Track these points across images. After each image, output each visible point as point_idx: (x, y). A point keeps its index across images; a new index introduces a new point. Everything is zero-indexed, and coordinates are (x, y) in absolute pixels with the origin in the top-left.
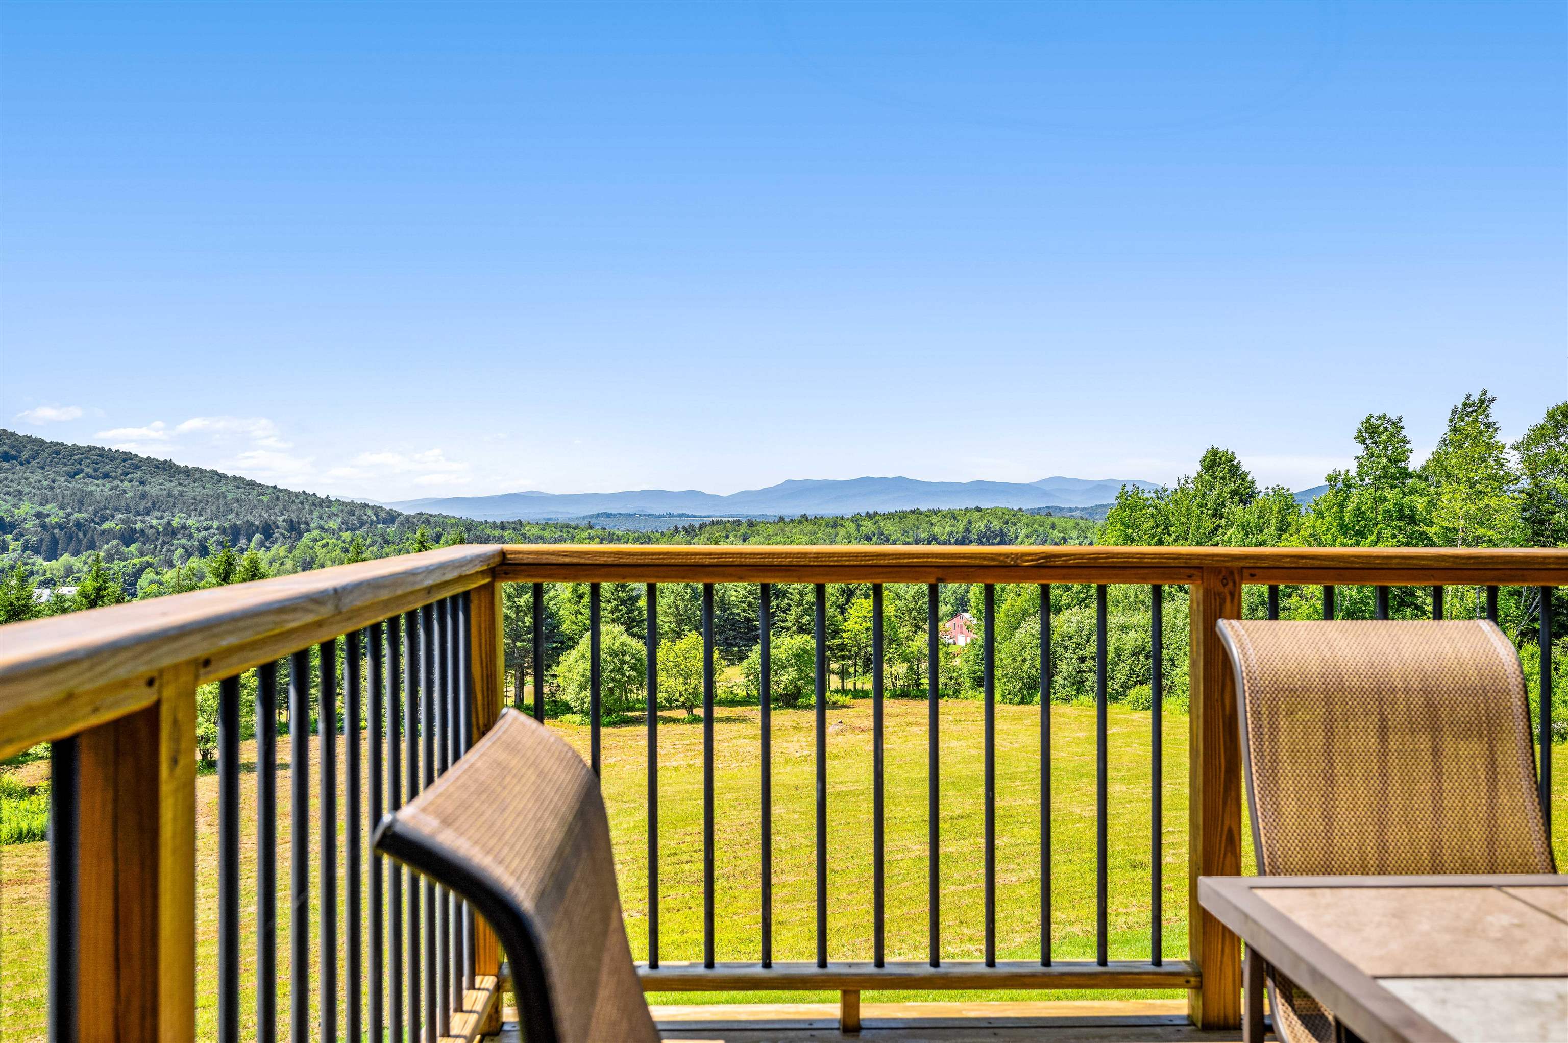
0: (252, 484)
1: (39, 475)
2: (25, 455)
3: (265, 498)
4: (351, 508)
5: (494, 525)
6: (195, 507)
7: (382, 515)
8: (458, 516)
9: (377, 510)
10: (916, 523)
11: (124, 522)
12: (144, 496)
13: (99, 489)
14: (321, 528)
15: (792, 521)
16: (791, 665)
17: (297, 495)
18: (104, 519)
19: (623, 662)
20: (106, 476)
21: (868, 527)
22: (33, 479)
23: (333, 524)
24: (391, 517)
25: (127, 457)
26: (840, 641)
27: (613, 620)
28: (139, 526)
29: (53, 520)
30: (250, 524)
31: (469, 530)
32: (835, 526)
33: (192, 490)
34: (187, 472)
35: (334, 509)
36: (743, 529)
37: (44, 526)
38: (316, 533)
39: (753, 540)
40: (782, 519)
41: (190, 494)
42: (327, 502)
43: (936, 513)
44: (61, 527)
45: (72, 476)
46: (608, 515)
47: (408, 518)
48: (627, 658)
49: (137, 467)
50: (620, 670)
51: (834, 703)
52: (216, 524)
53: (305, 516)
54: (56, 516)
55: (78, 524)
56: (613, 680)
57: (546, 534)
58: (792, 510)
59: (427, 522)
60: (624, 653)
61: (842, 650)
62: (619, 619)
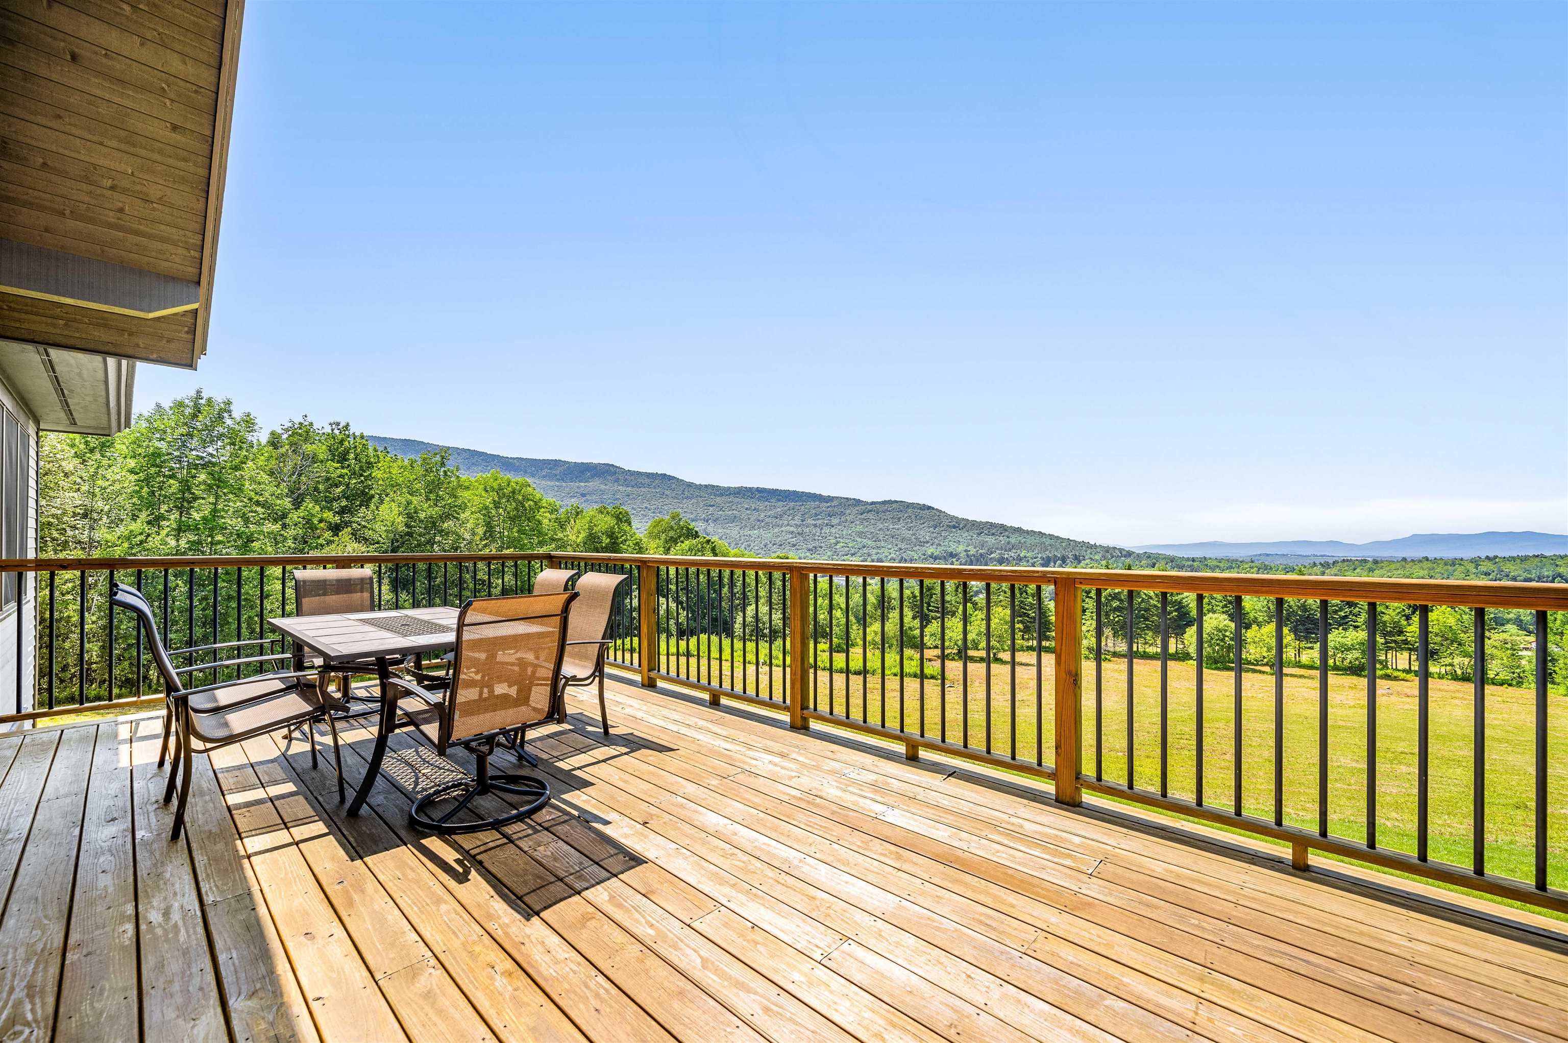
0: (1058, 538)
1: (966, 534)
2: (961, 526)
3: (1064, 544)
4: (1107, 549)
5: (1188, 559)
6: (1030, 548)
7: (1124, 553)
8: (1168, 554)
9: (1121, 550)
10: (1539, 564)
11: (1000, 554)
12: (1008, 543)
13: (991, 540)
14: (1091, 559)
15: (1413, 561)
16: (1356, 649)
17: (1079, 543)
18: (992, 553)
19: (1225, 636)
20: (993, 534)
21: (1486, 566)
22: (964, 535)
23: (1097, 557)
24: (1129, 554)
25: (1002, 526)
26: (1404, 638)
27: (1223, 612)
28: (1006, 556)
29: (971, 553)
30: (1056, 556)
31: (1172, 561)
32: (1453, 564)
33: (1030, 540)
34: (1027, 532)
35: (1098, 550)
36: (1369, 565)
37: (968, 556)
38: (1088, 561)
39: (1377, 572)
40: (1404, 559)
41: (1029, 542)
42: (1095, 546)
43: (1562, 557)
44: (974, 556)
45: (979, 534)
46: (1268, 555)
47: (1138, 555)
48: (1228, 634)
49: (1006, 530)
50: (1222, 640)
51: (1395, 677)
52: (1040, 556)
53: (1083, 553)
54: (973, 551)
55: (981, 555)
56: (1218, 645)
57: (1221, 565)
58: (1418, 554)
59: (1149, 557)
60: (1226, 631)
61: (1406, 644)
62: (1227, 612)
